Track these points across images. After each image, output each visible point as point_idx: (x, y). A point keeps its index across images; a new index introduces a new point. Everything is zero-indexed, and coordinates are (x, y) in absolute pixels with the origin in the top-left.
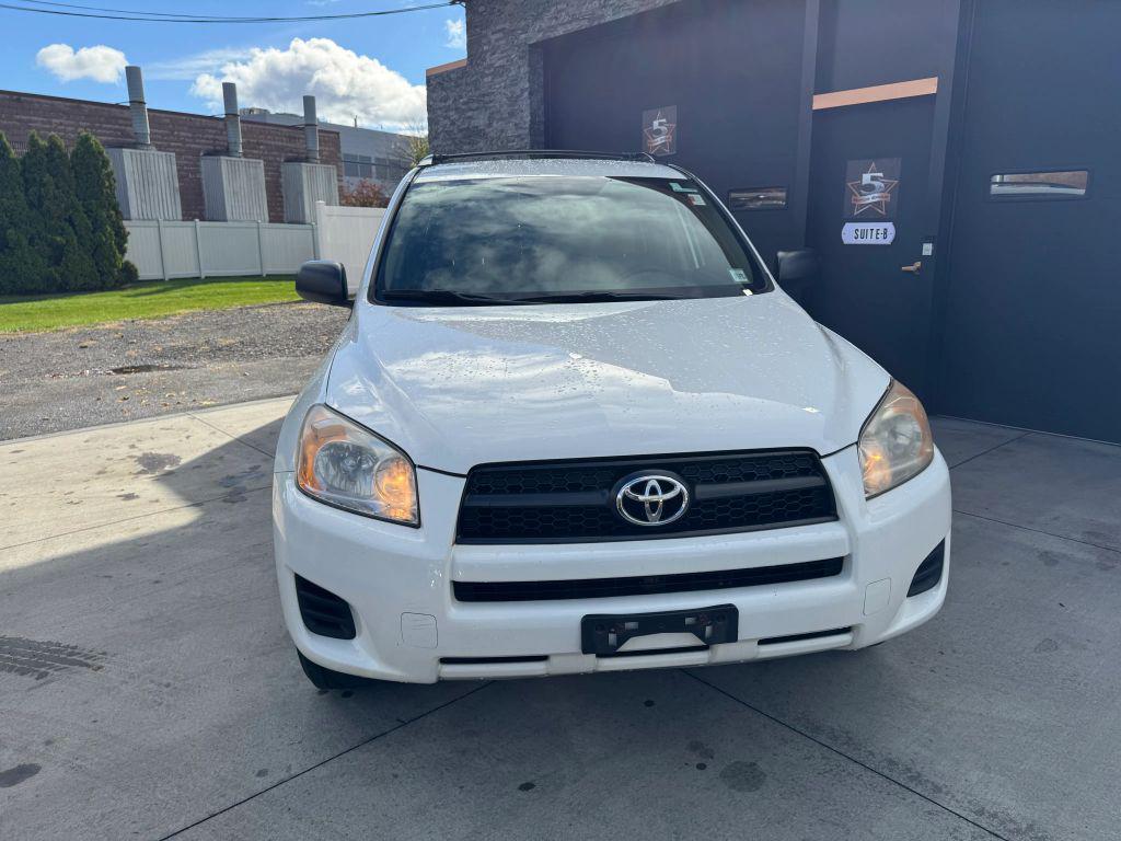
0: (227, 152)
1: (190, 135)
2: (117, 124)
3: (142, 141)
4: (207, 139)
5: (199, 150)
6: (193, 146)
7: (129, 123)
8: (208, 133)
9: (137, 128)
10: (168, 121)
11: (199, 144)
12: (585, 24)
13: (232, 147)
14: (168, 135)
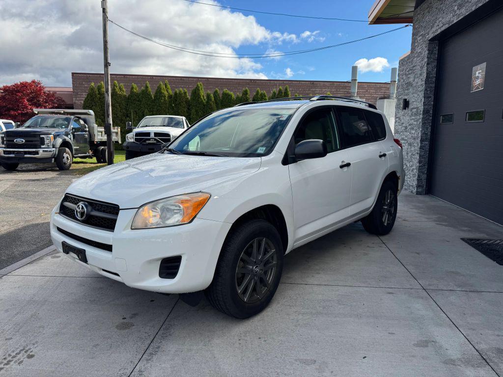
0: (388, 97)
1: (374, 91)
2: (346, 89)
3: (353, 95)
4: (382, 92)
5: (377, 97)
6: (375, 96)
7: (349, 88)
8: (382, 90)
9: (352, 90)
10: (366, 86)
11: (377, 94)
12: (447, 26)
13: (391, 95)
14: (365, 92)
